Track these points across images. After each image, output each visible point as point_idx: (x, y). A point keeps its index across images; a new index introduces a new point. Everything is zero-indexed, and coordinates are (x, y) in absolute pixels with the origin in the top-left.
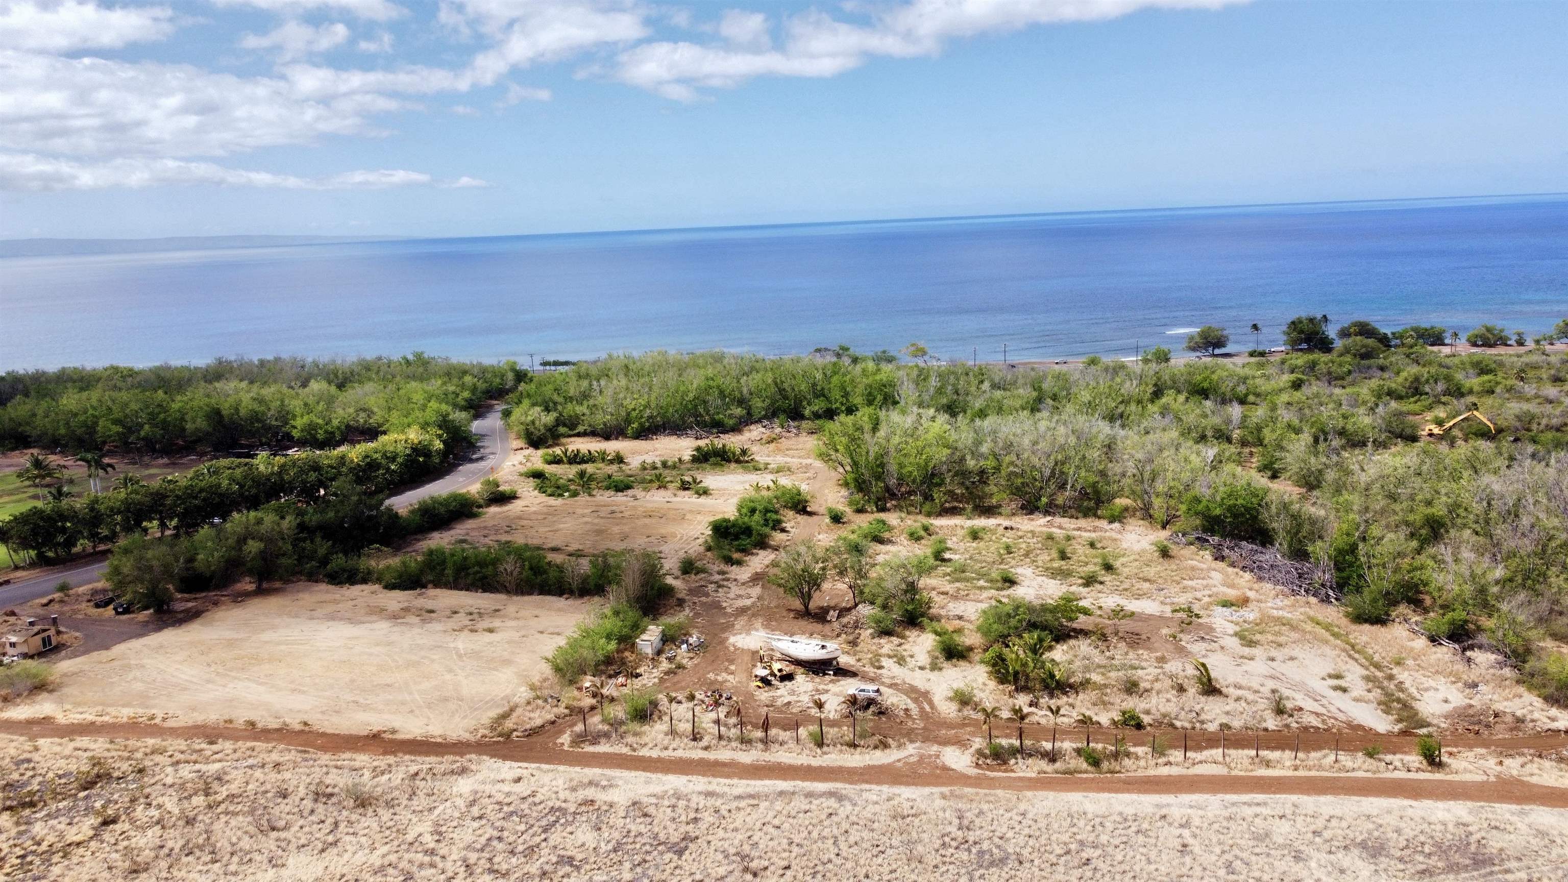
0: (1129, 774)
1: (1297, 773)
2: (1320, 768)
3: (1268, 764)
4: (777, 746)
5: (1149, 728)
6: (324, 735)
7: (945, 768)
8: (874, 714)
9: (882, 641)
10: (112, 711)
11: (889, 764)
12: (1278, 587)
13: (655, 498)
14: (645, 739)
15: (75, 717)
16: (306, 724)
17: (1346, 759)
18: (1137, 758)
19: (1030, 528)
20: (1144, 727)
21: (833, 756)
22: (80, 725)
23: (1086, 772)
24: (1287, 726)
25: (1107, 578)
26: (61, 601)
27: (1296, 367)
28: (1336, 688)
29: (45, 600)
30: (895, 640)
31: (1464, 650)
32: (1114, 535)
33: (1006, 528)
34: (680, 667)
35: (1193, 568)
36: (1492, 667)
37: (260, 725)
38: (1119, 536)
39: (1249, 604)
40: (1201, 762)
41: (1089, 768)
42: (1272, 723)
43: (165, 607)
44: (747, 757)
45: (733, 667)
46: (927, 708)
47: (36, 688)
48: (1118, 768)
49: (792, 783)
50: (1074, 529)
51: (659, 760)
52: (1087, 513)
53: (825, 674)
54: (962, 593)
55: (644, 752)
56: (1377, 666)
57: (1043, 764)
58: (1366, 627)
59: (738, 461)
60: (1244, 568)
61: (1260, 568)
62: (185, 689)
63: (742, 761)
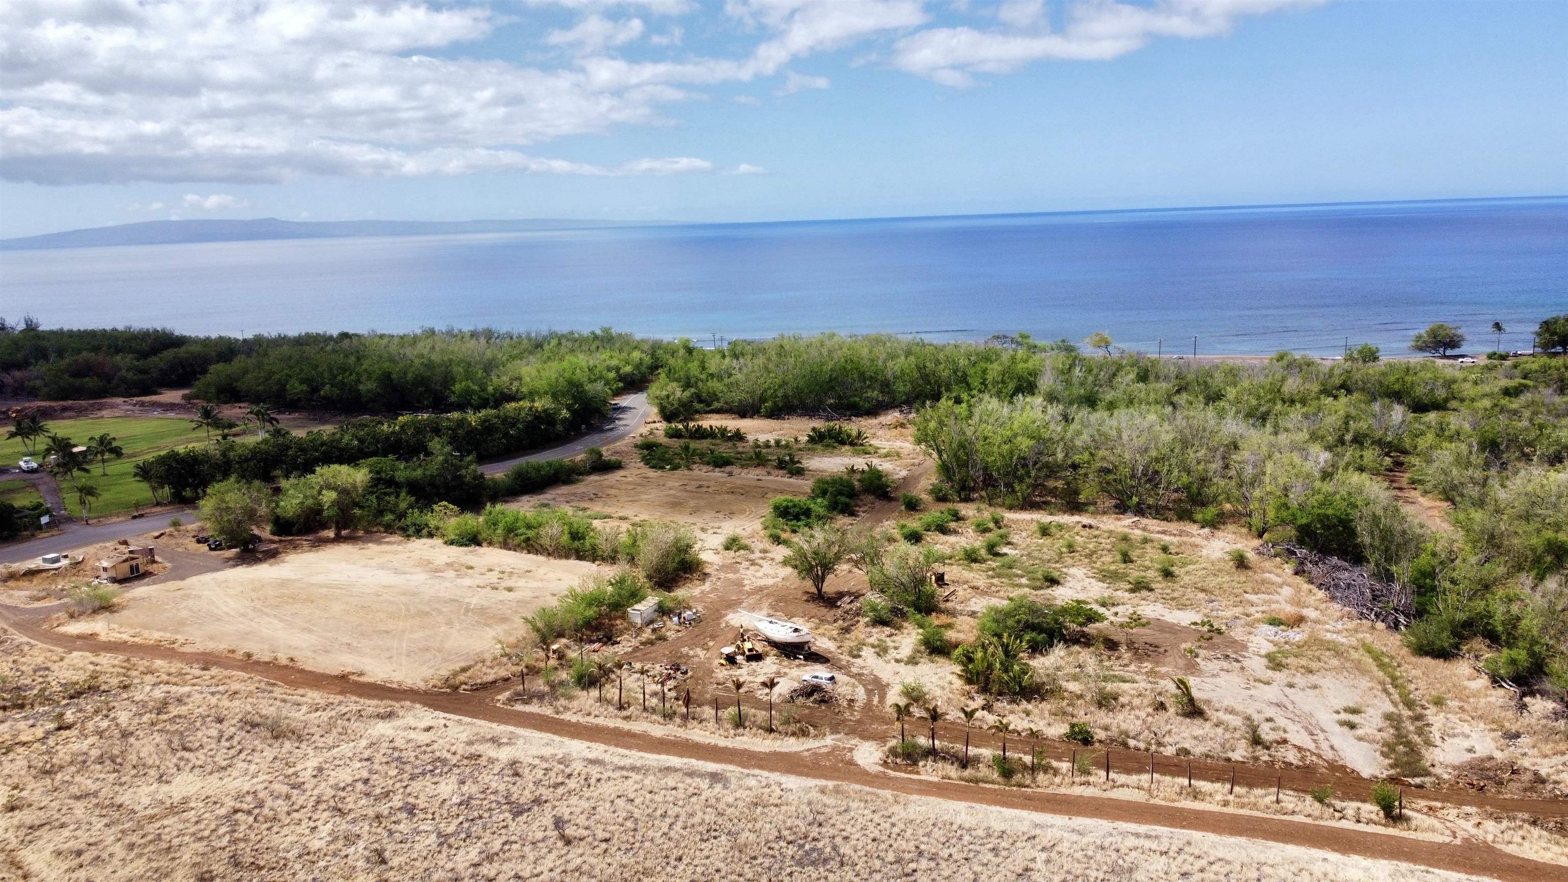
0: (1039, 790)
1: (1226, 810)
2: (1255, 806)
3: (1196, 795)
4: (695, 723)
5: (1097, 745)
6: (302, 671)
7: (851, 763)
8: (815, 702)
9: (874, 630)
10: (146, 633)
11: (795, 753)
12: (1347, 609)
13: (750, 476)
14: (575, 704)
15: (115, 636)
16: (292, 660)
17: (1289, 799)
18: (1056, 772)
19: (1112, 527)
20: (1092, 744)
21: (745, 738)
22: (115, 643)
23: (993, 782)
24: (1256, 759)
25: (1160, 585)
26: (171, 535)
27: (1530, 372)
28: (1343, 723)
29: (156, 534)
30: (888, 630)
31: (1524, 695)
32: (1198, 540)
33: (1084, 526)
34: (663, 638)
35: (1263, 582)
36: (1547, 717)
37: (254, 658)
38: (1205, 542)
39: (1302, 625)
40: (1122, 786)
41: (1000, 780)
42: (1240, 753)
43: (251, 546)
44: (658, 730)
45: (711, 644)
46: (876, 700)
47: (103, 608)
48: (1028, 782)
49: (685, 760)
50: (1158, 532)
51: (577, 725)
52: (1185, 515)
53: (796, 658)
54: (993, 588)
55: (567, 716)
56: (1409, 704)
57: (952, 771)
58: (1427, 660)
59: (852, 444)
60: (1320, 587)
61: (1337, 586)
62: (218, 620)
63: (653, 734)
